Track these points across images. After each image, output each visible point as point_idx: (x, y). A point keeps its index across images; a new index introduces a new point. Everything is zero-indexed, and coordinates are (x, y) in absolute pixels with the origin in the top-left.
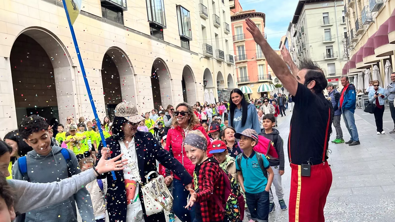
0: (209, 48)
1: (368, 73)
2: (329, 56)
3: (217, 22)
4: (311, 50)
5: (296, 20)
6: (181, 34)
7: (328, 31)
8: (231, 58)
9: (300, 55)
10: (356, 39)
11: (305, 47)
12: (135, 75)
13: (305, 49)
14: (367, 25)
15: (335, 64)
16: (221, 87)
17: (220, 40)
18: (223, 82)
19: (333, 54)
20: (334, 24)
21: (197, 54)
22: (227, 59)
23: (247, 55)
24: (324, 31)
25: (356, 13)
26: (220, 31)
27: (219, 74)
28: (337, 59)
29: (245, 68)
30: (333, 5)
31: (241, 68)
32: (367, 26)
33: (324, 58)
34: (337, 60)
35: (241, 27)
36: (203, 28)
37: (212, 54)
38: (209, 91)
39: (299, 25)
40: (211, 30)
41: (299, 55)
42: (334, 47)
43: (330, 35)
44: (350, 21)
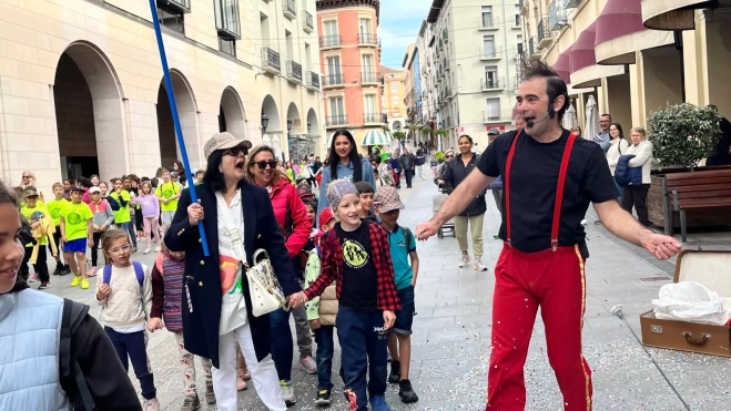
0: (274, 57)
2: (491, 84)
3: (289, 9)
4: (458, 73)
5: (434, 16)
6: (220, 27)
7: (490, 39)
8: (315, 78)
9: (440, 81)
11: (449, 66)
12: (124, 99)
13: (448, 70)
14: (558, 31)
15: (500, 99)
16: (296, 133)
17: (295, 41)
18: (298, 122)
19: (497, 81)
20: (501, 28)
21: (250, 67)
22: (306, 80)
23: (344, 75)
24: (483, 39)
25: (539, 10)
26: (296, 26)
27: (292, 108)
28: (503, 90)
29: (340, 99)
31: (332, 99)
32: (557, 33)
33: (482, 88)
34: (503, 92)
35: (334, 22)
36: (263, 18)
37: (279, 69)
38: (271, 138)
39: (440, 25)
40: (277, 23)
41: (438, 81)
42: (499, 68)
43: (493, 47)
44: (528, 24)
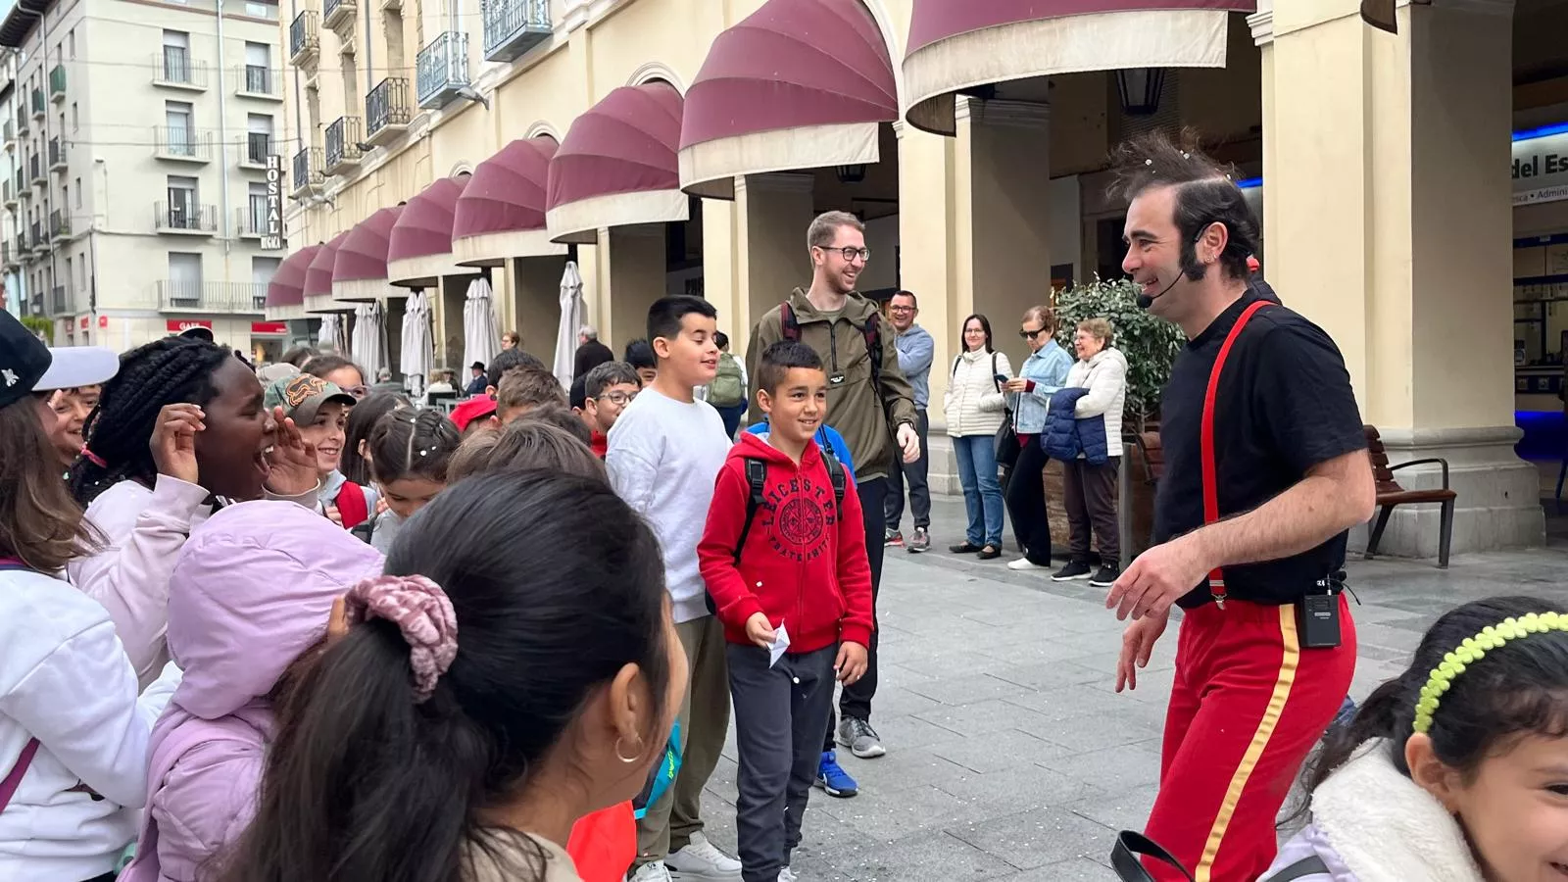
1: (419, 310)
2: (178, 218)
4: (96, 181)
7: (181, 105)
9: (28, 196)
10: (352, 161)
11: (64, 160)
13: (62, 170)
14: (429, 111)
15: (203, 256)
19: (197, 213)
20: (212, 89)
24: (163, 108)
25: (361, 59)
28: (211, 236)
30: (212, 9)
32: (429, 117)
33: (158, 225)
34: (211, 241)
39: (33, 56)
41: (21, 196)
42: (202, 185)
43: (189, 129)
44: (313, 89)
